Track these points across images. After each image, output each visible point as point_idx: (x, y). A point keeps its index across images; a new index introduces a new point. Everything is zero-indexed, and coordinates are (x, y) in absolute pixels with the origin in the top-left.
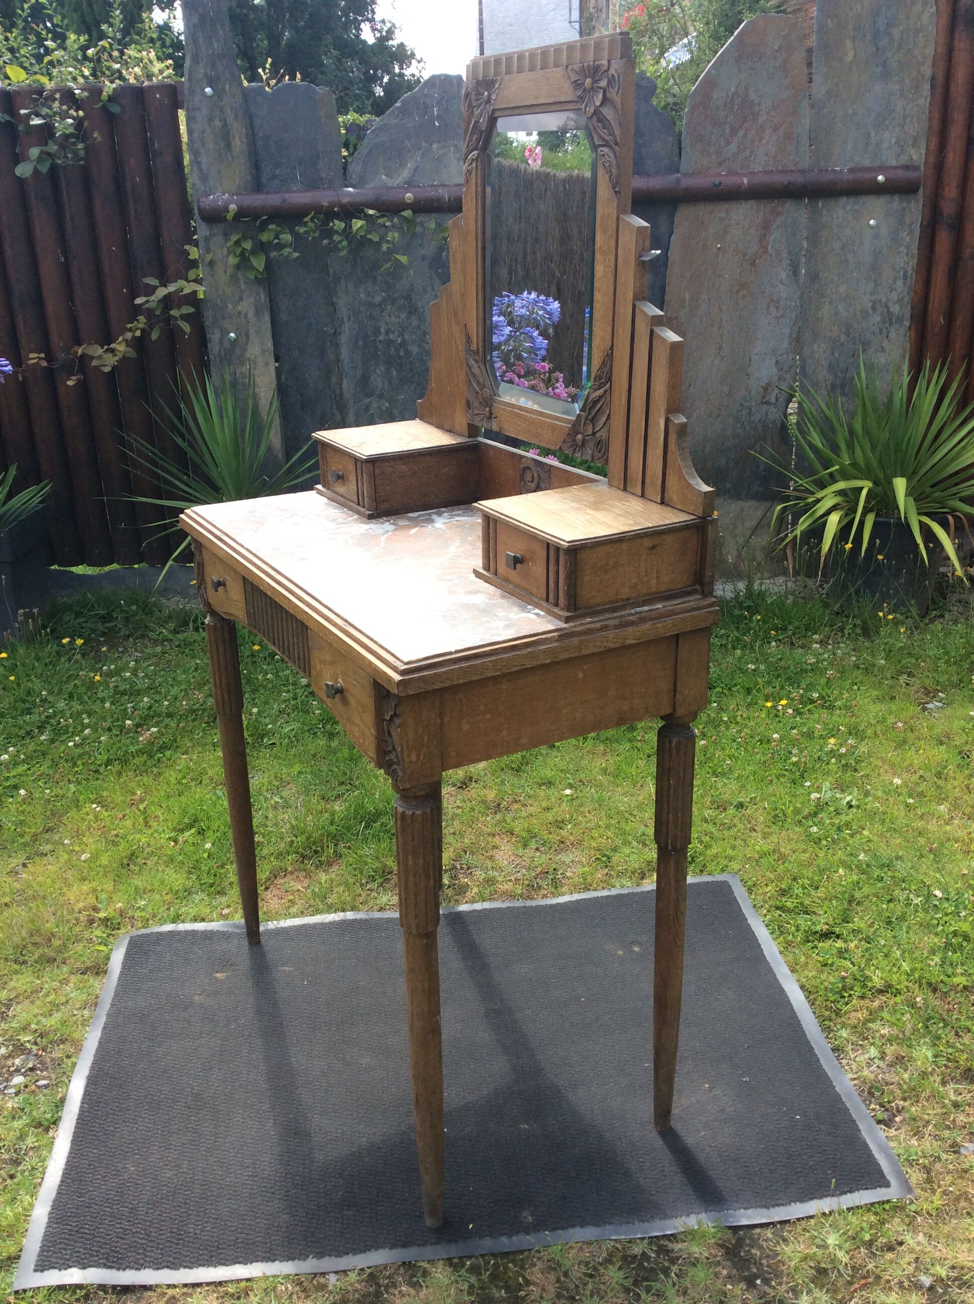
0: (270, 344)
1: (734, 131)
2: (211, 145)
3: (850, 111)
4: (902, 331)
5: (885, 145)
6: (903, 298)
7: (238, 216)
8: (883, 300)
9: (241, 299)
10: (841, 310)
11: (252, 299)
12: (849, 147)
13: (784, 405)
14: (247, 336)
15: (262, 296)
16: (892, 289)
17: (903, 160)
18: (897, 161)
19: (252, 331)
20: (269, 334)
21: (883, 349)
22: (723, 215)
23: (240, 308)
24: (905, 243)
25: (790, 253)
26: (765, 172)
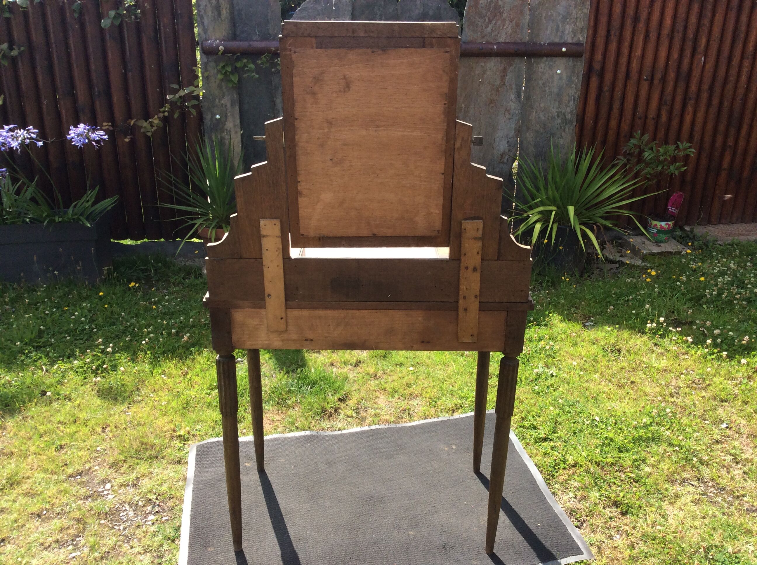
0: (238, 122)
1: (490, 21)
2: (210, 13)
3: (550, 14)
4: (571, 127)
5: (567, 32)
6: (573, 111)
7: (225, 52)
8: (563, 111)
9: (223, 97)
10: (541, 116)
11: (230, 97)
12: (548, 32)
13: (511, 164)
14: (226, 117)
15: (235, 96)
16: (567, 106)
17: (575, 40)
18: (572, 40)
19: (229, 114)
20: (238, 117)
21: (562, 137)
22: (483, 64)
23: (222, 102)
24: (575, 83)
25: (516, 85)
26: (505, 43)
